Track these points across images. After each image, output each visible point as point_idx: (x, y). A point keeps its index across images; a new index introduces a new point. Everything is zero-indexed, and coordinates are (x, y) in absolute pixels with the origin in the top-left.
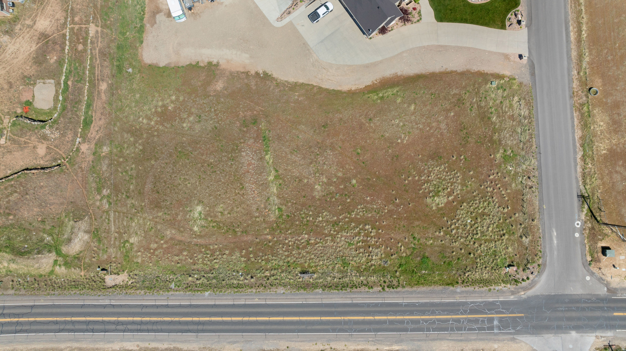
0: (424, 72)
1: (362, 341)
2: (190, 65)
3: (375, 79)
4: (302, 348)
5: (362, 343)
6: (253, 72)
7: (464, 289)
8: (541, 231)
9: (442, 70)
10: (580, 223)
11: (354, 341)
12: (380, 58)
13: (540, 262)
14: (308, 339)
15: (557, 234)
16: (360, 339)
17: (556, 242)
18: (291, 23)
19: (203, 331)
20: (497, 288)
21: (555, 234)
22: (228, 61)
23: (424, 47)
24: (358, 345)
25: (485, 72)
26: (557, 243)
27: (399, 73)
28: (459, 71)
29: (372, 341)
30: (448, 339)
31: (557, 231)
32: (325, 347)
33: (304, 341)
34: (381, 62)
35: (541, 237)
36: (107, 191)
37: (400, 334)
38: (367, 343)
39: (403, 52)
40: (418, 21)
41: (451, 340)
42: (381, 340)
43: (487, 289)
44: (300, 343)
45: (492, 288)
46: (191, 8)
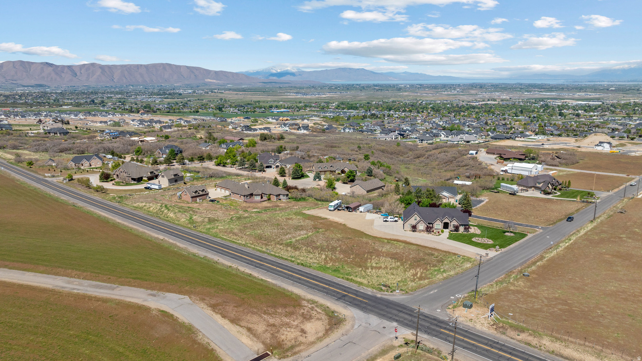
2: (318, 216)
9: (433, 247)
21: (435, 291)
23: (432, 241)
28: (442, 250)
34: (402, 236)
39: (418, 238)
40: (437, 236)
46: (339, 210)
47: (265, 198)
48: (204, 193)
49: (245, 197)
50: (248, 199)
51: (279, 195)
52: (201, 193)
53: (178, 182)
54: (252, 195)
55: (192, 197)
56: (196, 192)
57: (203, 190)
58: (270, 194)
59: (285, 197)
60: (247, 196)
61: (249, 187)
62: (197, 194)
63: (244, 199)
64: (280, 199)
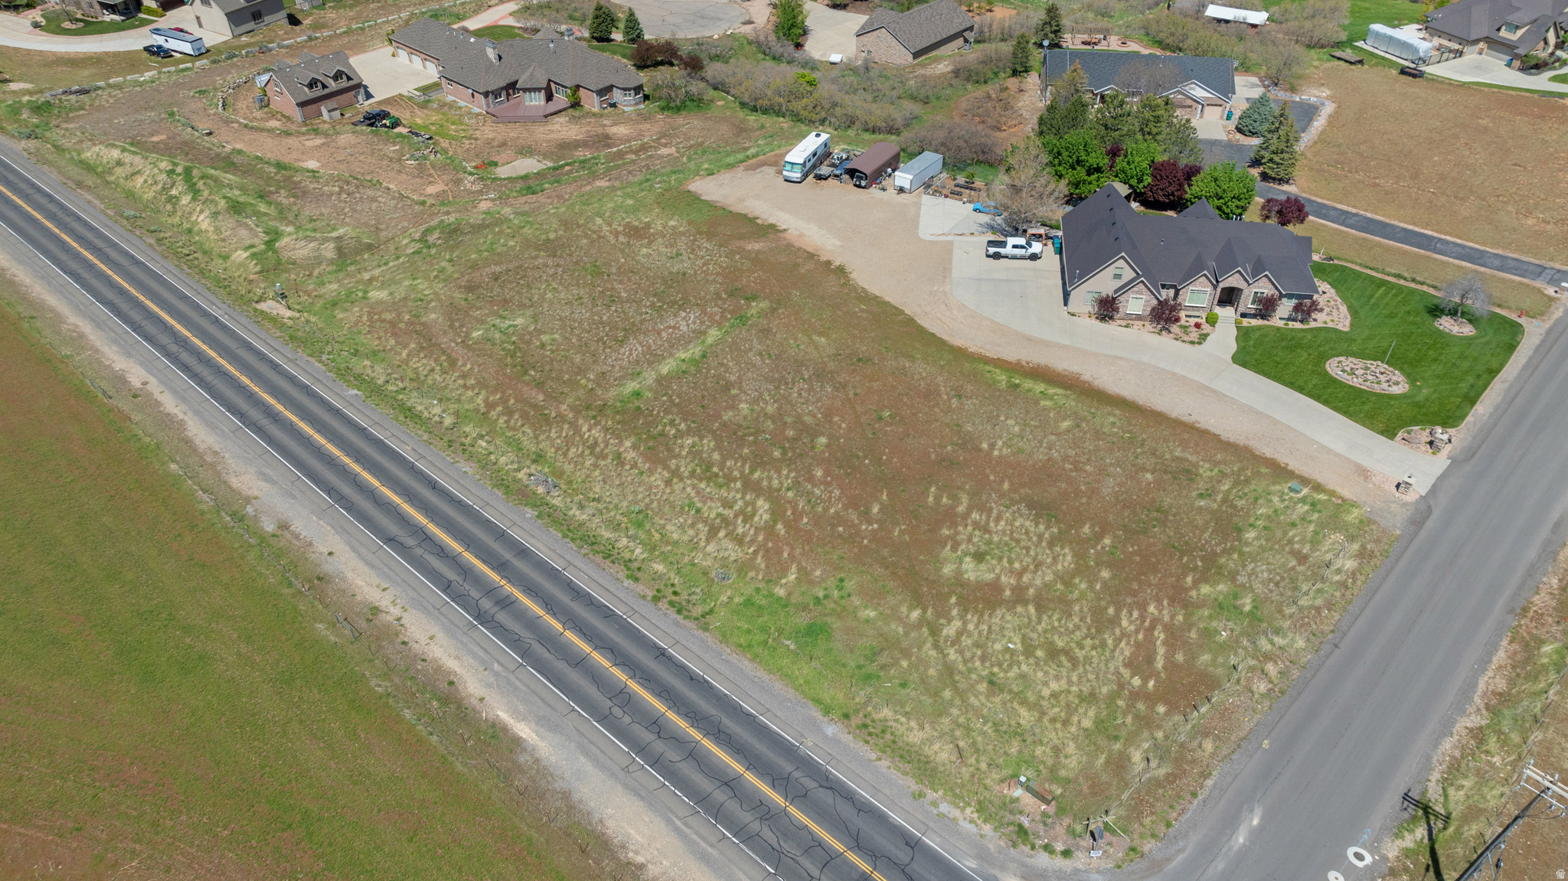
0: (1141, 402)
1: (475, 656)
2: (745, 216)
3: (1029, 359)
4: (349, 575)
5: (471, 661)
6: (824, 258)
7: (847, 738)
8: (1209, 782)
9: (1186, 419)
10: (1369, 859)
11: (462, 642)
12: (1066, 342)
13: (1149, 846)
14: (385, 569)
15: (1262, 827)
16: (477, 649)
17: (1241, 840)
18: (951, 243)
19: (259, 430)
20: (944, 808)
21: (1255, 822)
22: (801, 235)
23: (1174, 374)
24: (457, 658)
25: (1289, 468)
26: (1244, 845)
27: (1086, 377)
28: (1223, 438)
29: (497, 674)
30: (669, 822)
31: (1262, 819)
32: (392, 609)
33: (372, 566)
34: (1064, 347)
35: (1200, 797)
36: (439, 238)
37: (573, 710)
38: (481, 669)
39: (1121, 358)
40: (1192, 343)
41: (676, 829)
42: (516, 688)
43: (915, 787)
44: (361, 566)
45: (931, 795)
46: (819, 178)
47: (561, 99)
48: (343, 83)
49: (491, 98)
50: (503, 105)
51: (609, 89)
52: (333, 85)
53: (267, 19)
54: (511, 87)
55: (302, 105)
56: (312, 84)
57: (338, 76)
58: (578, 87)
59: (630, 98)
60: (496, 94)
61: (500, 58)
62: (318, 92)
63: (488, 105)
64: (614, 105)
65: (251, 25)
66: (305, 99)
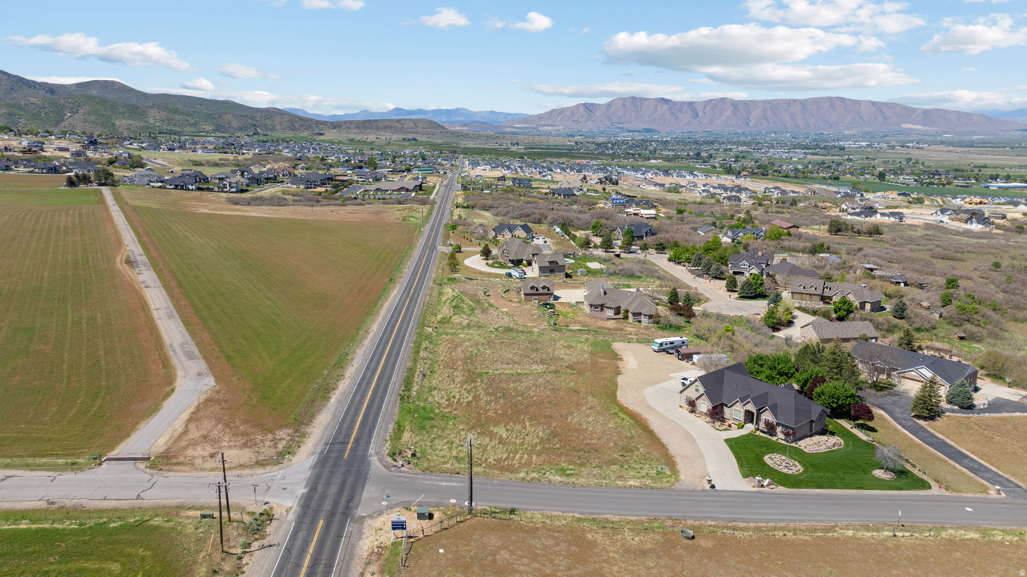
2: (617, 354)
3: (637, 411)
6: (620, 370)
12: (662, 412)
18: (675, 378)
19: (379, 344)
20: (386, 444)
21: (455, 485)
22: (626, 363)
27: (650, 421)
28: (669, 451)
31: (459, 486)
34: (658, 412)
37: (348, 402)
38: (344, 391)
39: (675, 422)
40: (717, 429)
43: (387, 439)
44: (354, 370)
45: (388, 442)
47: (621, 316)
48: (546, 291)
49: (593, 308)
50: (597, 312)
51: (640, 314)
52: (541, 291)
54: (602, 307)
55: (525, 295)
56: (532, 288)
57: (544, 288)
58: (628, 310)
60: (596, 307)
61: (605, 293)
62: (534, 291)
63: (591, 311)
64: (640, 322)
65: (549, 274)
66: (527, 292)
